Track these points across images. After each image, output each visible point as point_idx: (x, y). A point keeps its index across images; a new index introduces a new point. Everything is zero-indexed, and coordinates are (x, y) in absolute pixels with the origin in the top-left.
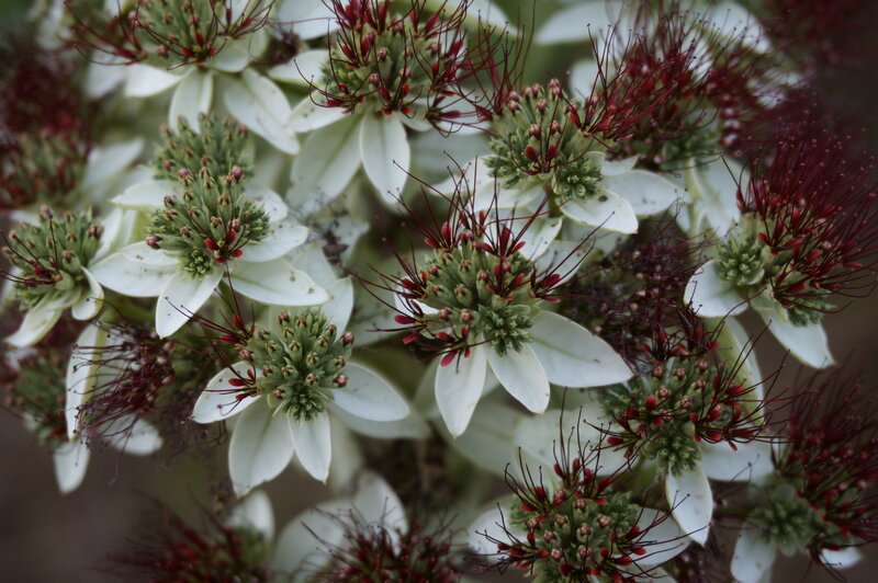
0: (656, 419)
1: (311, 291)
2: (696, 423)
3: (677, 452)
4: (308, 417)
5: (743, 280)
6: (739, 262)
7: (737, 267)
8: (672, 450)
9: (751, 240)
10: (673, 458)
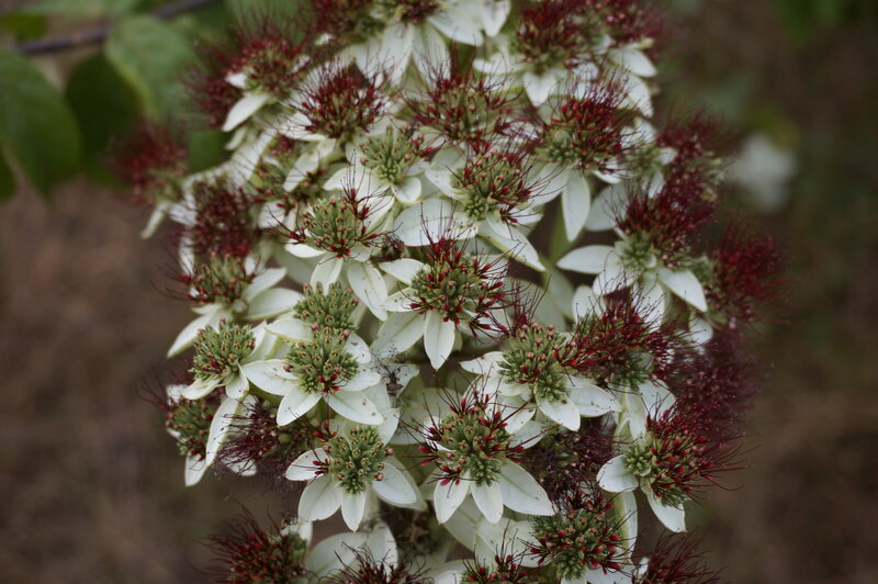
0: (562, 544)
1: (374, 414)
2: (586, 553)
3: (571, 567)
4: (354, 492)
5: (637, 472)
6: (638, 461)
7: (635, 463)
8: (568, 565)
9: (647, 449)
10: (567, 570)
